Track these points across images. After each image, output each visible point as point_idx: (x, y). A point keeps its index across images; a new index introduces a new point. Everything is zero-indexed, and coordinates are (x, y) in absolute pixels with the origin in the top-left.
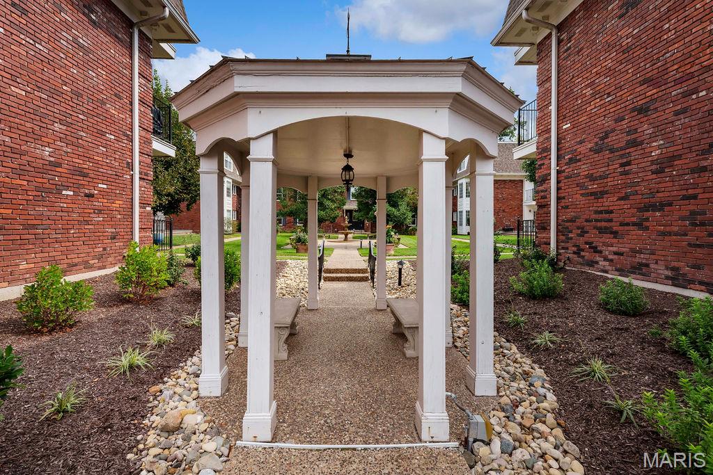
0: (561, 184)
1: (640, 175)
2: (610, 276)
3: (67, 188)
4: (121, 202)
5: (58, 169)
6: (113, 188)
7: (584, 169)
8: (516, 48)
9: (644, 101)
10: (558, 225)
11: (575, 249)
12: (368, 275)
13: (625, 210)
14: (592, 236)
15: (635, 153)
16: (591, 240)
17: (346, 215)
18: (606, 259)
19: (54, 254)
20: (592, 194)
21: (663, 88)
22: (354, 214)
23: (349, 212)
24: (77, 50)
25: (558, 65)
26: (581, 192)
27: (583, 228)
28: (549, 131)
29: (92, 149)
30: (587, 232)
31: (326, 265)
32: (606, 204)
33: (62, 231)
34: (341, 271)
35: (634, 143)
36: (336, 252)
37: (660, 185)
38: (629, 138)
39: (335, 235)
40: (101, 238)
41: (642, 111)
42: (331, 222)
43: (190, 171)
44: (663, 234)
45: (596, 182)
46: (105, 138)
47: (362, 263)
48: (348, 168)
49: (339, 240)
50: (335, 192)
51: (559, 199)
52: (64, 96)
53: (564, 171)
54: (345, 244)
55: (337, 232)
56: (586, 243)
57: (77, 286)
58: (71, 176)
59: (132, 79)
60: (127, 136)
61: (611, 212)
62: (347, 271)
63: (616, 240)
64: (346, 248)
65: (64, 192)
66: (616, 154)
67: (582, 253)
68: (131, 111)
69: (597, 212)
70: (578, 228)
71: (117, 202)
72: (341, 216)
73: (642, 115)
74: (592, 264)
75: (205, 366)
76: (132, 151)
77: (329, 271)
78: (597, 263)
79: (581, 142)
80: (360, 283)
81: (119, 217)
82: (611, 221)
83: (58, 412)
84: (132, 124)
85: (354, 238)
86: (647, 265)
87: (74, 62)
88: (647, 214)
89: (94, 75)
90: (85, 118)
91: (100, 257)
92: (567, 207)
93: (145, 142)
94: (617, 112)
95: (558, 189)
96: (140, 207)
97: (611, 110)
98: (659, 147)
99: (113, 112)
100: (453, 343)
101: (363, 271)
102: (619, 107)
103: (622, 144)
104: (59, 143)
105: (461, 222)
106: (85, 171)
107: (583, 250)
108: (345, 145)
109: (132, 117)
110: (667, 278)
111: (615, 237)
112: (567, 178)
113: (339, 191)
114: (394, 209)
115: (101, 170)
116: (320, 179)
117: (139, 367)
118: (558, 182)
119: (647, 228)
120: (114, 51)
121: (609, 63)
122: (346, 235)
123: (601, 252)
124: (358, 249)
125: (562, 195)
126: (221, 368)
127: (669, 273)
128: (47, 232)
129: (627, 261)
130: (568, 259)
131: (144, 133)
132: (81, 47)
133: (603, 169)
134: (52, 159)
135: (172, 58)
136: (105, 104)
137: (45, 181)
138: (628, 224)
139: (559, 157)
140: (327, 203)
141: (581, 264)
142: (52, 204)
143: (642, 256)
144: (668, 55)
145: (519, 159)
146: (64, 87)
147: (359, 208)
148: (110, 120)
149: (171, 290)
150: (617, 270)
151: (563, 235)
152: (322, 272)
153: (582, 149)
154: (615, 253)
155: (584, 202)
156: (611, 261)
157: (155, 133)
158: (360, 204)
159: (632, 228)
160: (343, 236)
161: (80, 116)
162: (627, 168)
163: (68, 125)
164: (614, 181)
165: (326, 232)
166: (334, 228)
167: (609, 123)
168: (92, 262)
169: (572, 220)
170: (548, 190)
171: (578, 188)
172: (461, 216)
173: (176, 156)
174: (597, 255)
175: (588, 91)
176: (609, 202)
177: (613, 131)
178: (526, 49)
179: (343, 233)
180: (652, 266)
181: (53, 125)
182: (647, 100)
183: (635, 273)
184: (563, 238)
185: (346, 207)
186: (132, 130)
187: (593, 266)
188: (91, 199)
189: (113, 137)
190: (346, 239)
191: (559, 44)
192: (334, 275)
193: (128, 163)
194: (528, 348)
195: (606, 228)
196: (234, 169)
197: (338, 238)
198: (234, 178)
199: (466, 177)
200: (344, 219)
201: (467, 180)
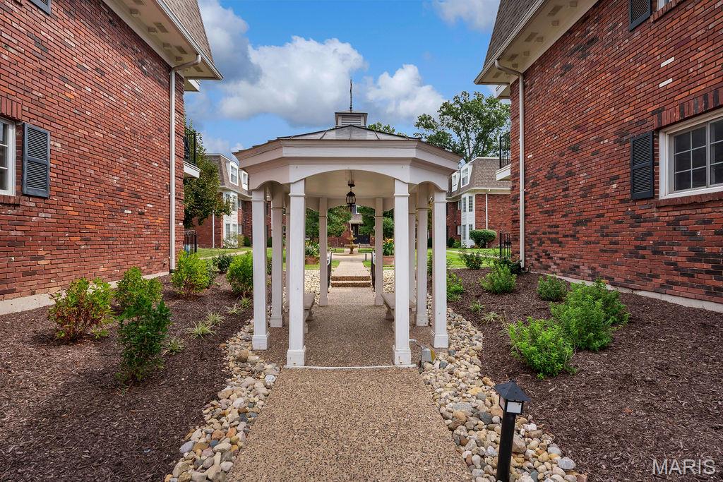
0: (528, 204)
1: (574, 198)
2: (557, 277)
3: (127, 208)
4: (162, 219)
5: (122, 193)
6: (157, 207)
7: (541, 191)
8: (495, 86)
9: (575, 142)
10: (525, 237)
11: (536, 256)
12: (371, 281)
13: (566, 227)
14: (547, 246)
15: (571, 182)
16: (546, 249)
17: (352, 229)
18: (555, 264)
19: (119, 260)
20: (546, 212)
21: (586, 134)
22: (360, 228)
23: (355, 226)
24: (133, 97)
25: (524, 106)
26: (541, 210)
27: (541, 240)
28: (518, 159)
29: (142, 175)
30: (544, 243)
31: (333, 274)
32: (555, 220)
33: (124, 242)
34: (346, 278)
35: (570, 174)
36: (341, 264)
37: (585, 206)
38: (567, 169)
39: (341, 249)
40: (149, 248)
41: (574, 149)
42: (338, 237)
43: (202, 187)
44: (587, 243)
45: (549, 203)
46: (151, 166)
47: (366, 272)
48: (351, 194)
49: (344, 254)
51: (526, 215)
52: (126, 135)
53: (529, 193)
54: (350, 257)
55: (342, 246)
56: (544, 252)
57: (152, 282)
58: (130, 198)
59: (170, 115)
60: (166, 162)
61: (558, 226)
62: (352, 278)
63: (560, 248)
64: (352, 260)
65: (126, 211)
66: (560, 181)
67: (541, 260)
68: (169, 141)
69: (550, 227)
70: (538, 239)
71: (160, 219)
72: (347, 230)
73: (574, 153)
74: (547, 268)
75: (256, 329)
76: (169, 175)
77: (336, 278)
78: (550, 267)
79: (539, 170)
80: (363, 289)
81: (161, 231)
82: (557, 233)
83: (172, 351)
84: (170, 153)
85: (359, 251)
86: (578, 267)
87: (132, 107)
88: (578, 228)
89: (145, 115)
90: (139, 151)
91: (148, 264)
92: (531, 223)
93: (179, 167)
94: (561, 149)
95: (525, 207)
96: (176, 223)
97: (558, 147)
98: (584, 178)
99: (157, 144)
100: (429, 324)
101: (366, 278)
102: (561, 145)
103: (564, 174)
104: (122, 172)
105: (465, 235)
106: (139, 194)
107: (541, 257)
108: (348, 179)
109: (170, 146)
110: (589, 275)
111: (560, 246)
112: (531, 198)
115: (149, 192)
116: (329, 200)
117: (209, 334)
118: (525, 202)
119: (578, 239)
120: (157, 93)
121: (555, 110)
122: (352, 249)
123: (552, 258)
124: (363, 261)
125: (528, 212)
126: (266, 332)
127: (590, 272)
128: (115, 243)
129: (568, 264)
130: (532, 264)
131: (178, 159)
132: (136, 93)
133: (553, 193)
134: (118, 186)
135: (197, 91)
136: (151, 138)
137: (114, 203)
138: (567, 236)
139: (526, 181)
140: (334, 218)
141: (540, 268)
142: (117, 221)
143: (576, 260)
144: (588, 110)
145: (501, 180)
146: (126, 128)
147: (364, 222)
148: (155, 151)
149: (209, 291)
150: (562, 272)
151: (529, 245)
152: (330, 279)
153: (540, 175)
154: (561, 259)
155: (541, 218)
156: (558, 264)
157: (186, 158)
158: (365, 218)
159: (570, 239)
160: (349, 250)
161: (136, 150)
162: (567, 192)
163: (128, 157)
164: (560, 202)
165: (332, 246)
166: (340, 242)
167: (556, 156)
168: (143, 268)
169: (534, 233)
170: (518, 208)
171: (538, 207)
172: (465, 229)
173: (200, 176)
174: (550, 261)
175: (543, 130)
176: (557, 218)
177: (558, 163)
178: (504, 87)
179: (348, 247)
180: (581, 267)
181: (119, 158)
182: (577, 142)
183: (571, 273)
184: (528, 247)
185: (352, 221)
186: (169, 157)
187: (547, 270)
188: (143, 217)
189: (156, 165)
190: (351, 253)
191: (524, 89)
192: (341, 282)
193: (167, 186)
194: (479, 323)
195: (555, 239)
196: (240, 183)
197: (343, 251)
198: (240, 192)
199: (469, 192)
200: (350, 233)
201: (470, 195)
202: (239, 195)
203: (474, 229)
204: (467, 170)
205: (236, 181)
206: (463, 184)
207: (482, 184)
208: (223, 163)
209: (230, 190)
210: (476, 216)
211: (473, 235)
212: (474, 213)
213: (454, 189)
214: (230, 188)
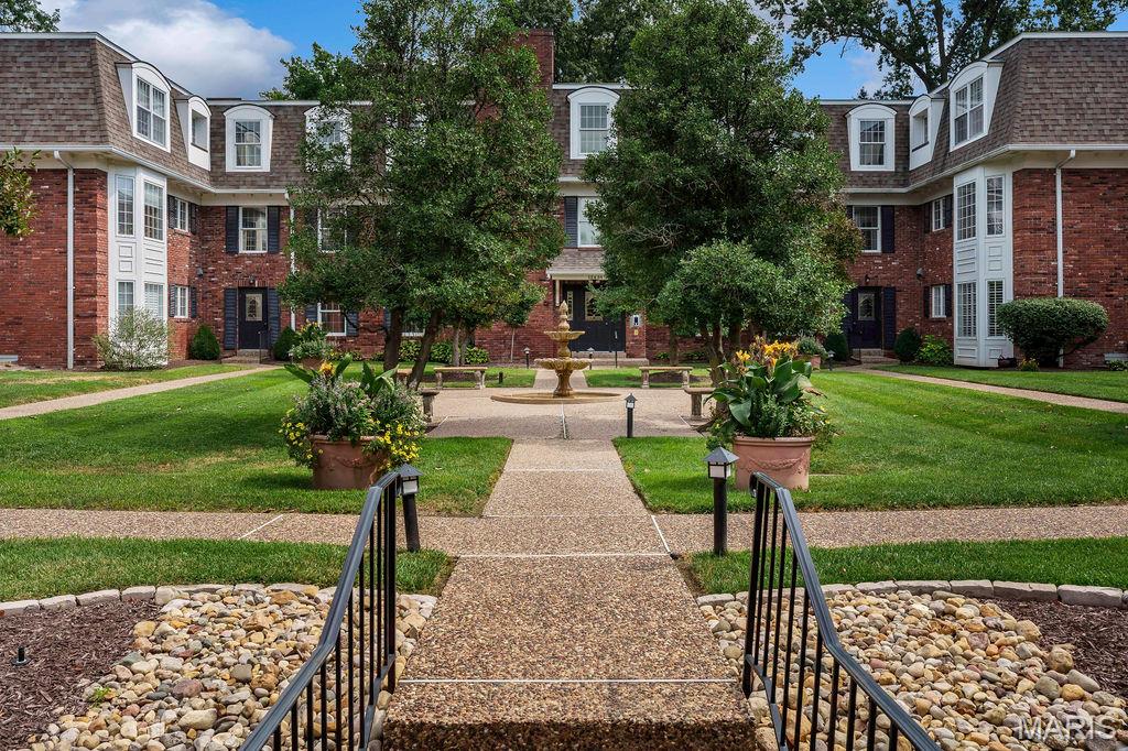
17: (564, 297)
22: (592, 294)
23: (574, 289)
39: (523, 371)
42: (511, 325)
49: (534, 391)
50: (517, 196)
54: (557, 411)
55: (528, 360)
64: (564, 434)
72: (546, 304)
85: (593, 381)
105: (969, 321)
113: (535, 190)
114: (770, 268)
122: (564, 374)
124: (617, 444)
147: (611, 274)
160: (552, 375)
165: (492, 359)
166: (521, 345)
172: (969, 299)
179: (550, 366)
185: (560, 270)
190: (563, 391)
196: (179, 143)
197: (532, 380)
198: (175, 174)
199: (987, 163)
200: (557, 315)
201: (992, 173)
202: (173, 183)
203: (1008, 297)
204: (977, 85)
205: (160, 136)
206: (961, 136)
207: (1046, 131)
208: (105, 68)
209: (134, 165)
210: (1019, 249)
211: (1007, 320)
212: (1007, 238)
213: (921, 157)
214: (133, 156)
